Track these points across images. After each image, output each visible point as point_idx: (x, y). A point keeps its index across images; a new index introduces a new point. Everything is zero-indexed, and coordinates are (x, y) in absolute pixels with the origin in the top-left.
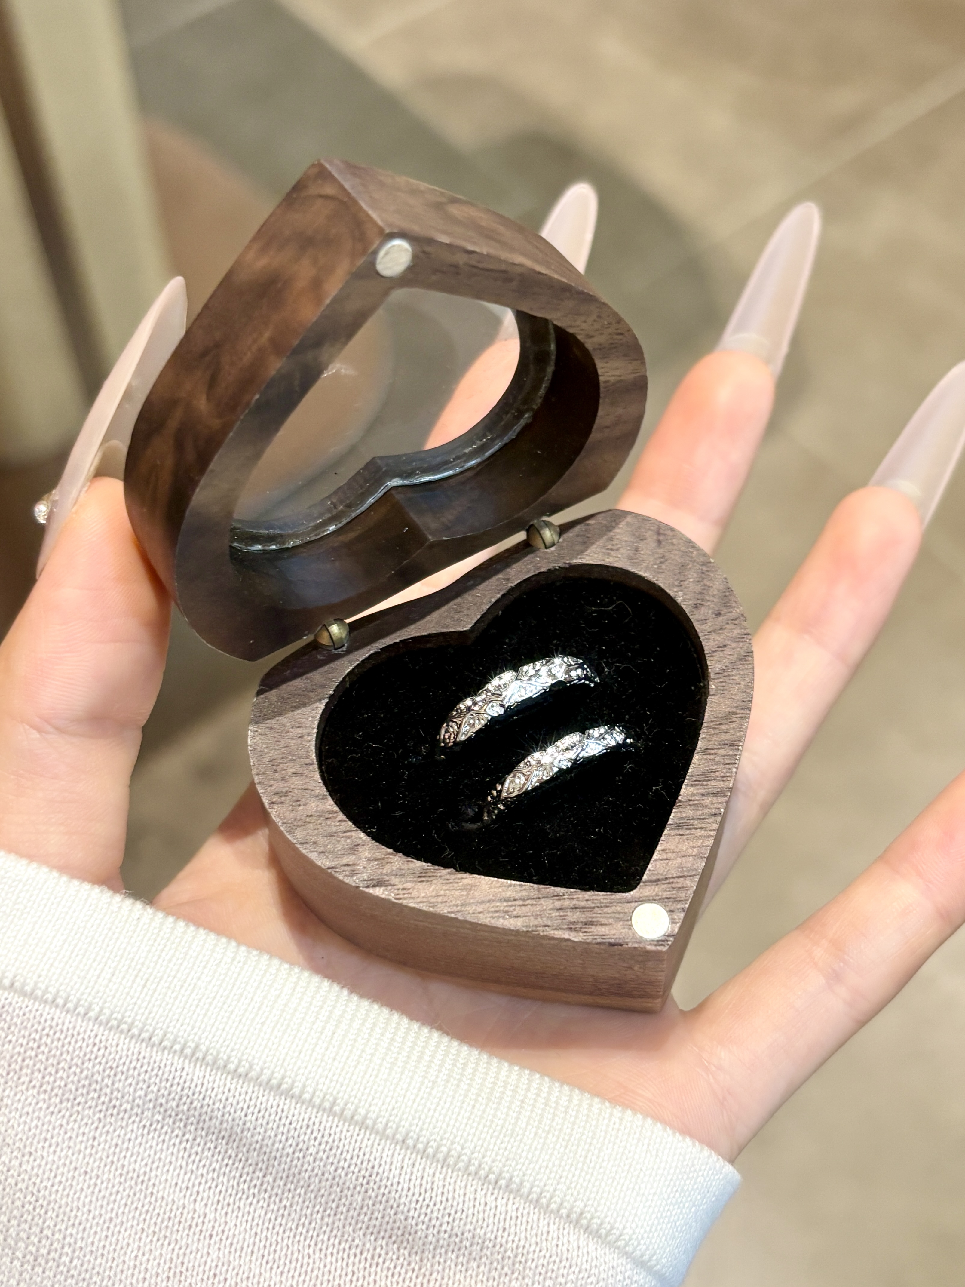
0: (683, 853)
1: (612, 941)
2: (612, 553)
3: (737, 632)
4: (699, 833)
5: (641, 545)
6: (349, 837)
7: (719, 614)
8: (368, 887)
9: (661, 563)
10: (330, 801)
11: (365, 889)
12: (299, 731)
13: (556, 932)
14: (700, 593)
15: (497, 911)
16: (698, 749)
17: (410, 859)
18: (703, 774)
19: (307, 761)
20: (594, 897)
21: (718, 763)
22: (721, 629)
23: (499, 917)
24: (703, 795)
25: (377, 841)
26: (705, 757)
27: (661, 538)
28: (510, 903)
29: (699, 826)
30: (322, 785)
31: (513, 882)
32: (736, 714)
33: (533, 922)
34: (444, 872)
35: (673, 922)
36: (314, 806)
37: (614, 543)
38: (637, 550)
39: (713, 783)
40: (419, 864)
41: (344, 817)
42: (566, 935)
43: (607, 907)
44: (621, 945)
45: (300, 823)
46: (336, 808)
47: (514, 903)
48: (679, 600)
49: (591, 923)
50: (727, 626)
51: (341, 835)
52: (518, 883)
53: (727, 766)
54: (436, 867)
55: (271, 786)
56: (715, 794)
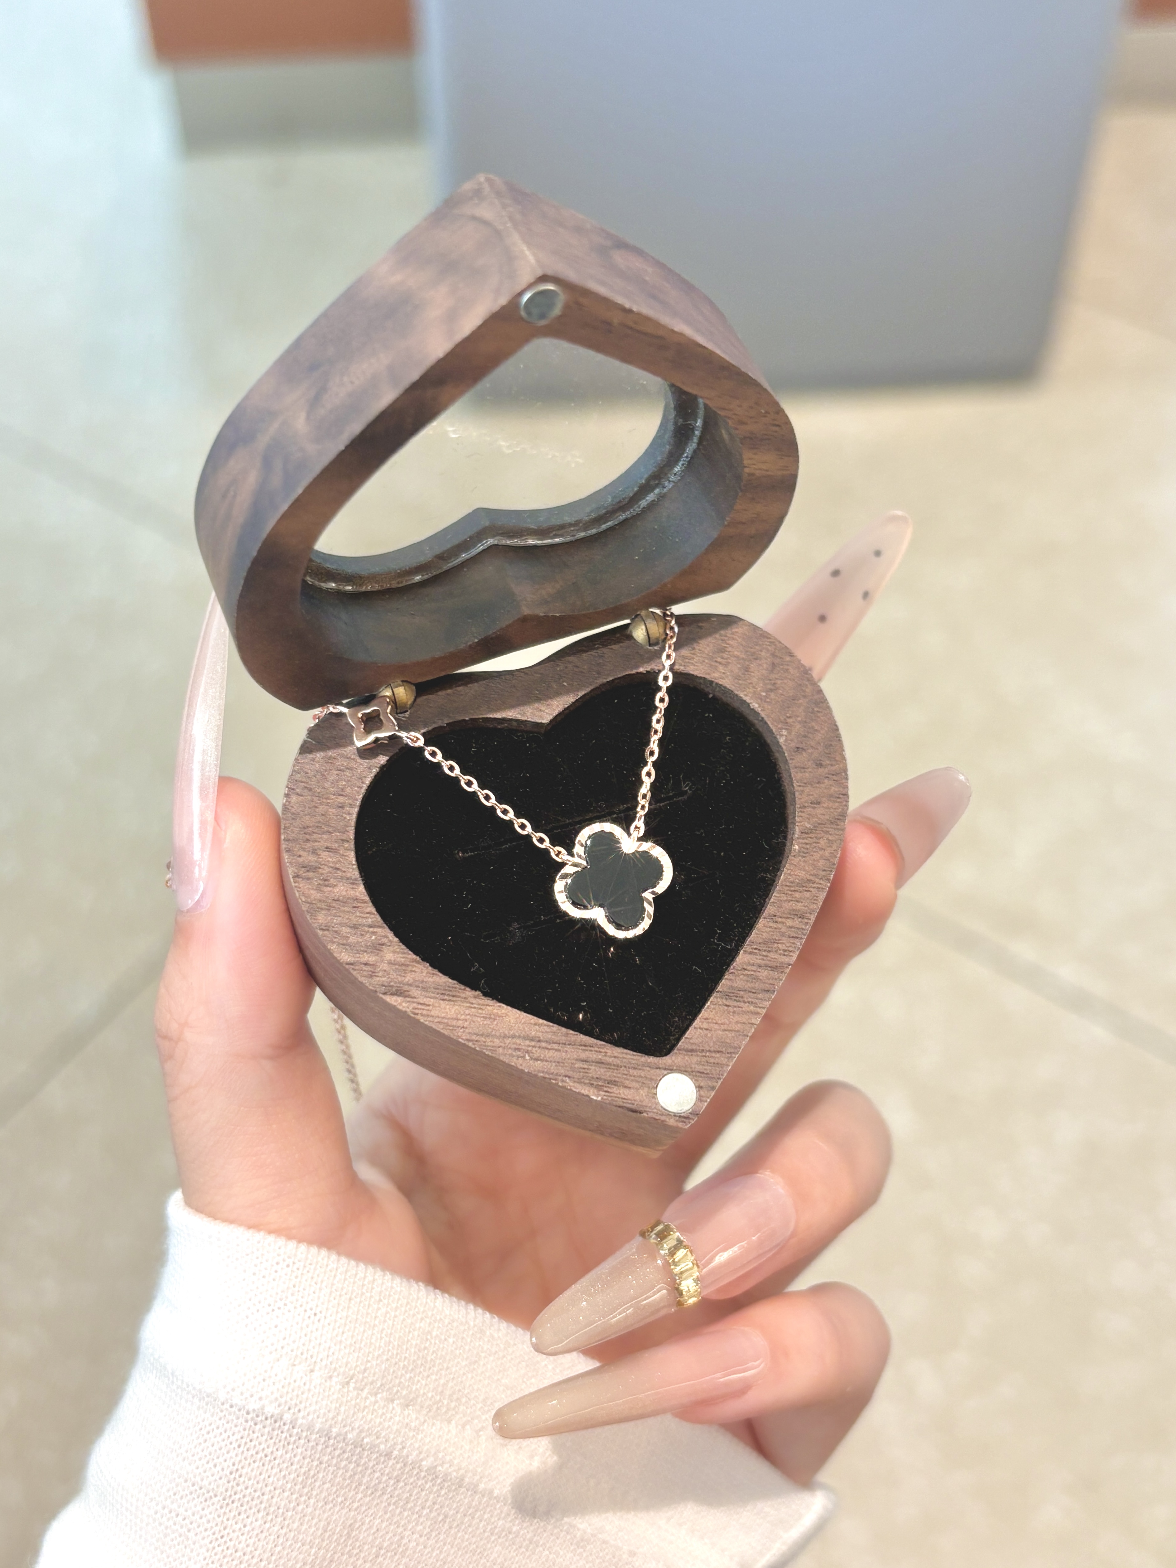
0: (725, 1027)
1: (633, 1107)
2: (721, 668)
3: (834, 789)
4: (746, 1007)
5: (753, 666)
6: (374, 933)
7: (820, 765)
8: (385, 994)
9: (771, 690)
10: (362, 888)
11: (381, 995)
12: (341, 799)
13: (576, 1085)
14: (805, 736)
15: (519, 1049)
16: (765, 913)
17: (436, 971)
18: (765, 943)
19: (344, 837)
20: (625, 1056)
21: (783, 934)
22: (819, 783)
23: (518, 1057)
24: (760, 966)
25: (404, 944)
26: (771, 924)
27: (777, 661)
28: (533, 1043)
29: (750, 1000)
30: (355, 867)
31: (541, 1021)
32: (813, 883)
33: (553, 1068)
34: (469, 993)
35: (700, 1099)
36: (341, 890)
37: (725, 656)
38: (747, 669)
39: (771, 955)
40: (443, 980)
41: (373, 910)
42: (585, 1090)
43: (635, 1068)
44: (641, 1113)
45: (323, 906)
46: (367, 898)
47: (538, 1044)
48: (782, 740)
49: (615, 1083)
50: (826, 781)
51: (366, 929)
52: (545, 1022)
53: (792, 940)
54: (463, 987)
55: (300, 856)
56: (773, 968)
